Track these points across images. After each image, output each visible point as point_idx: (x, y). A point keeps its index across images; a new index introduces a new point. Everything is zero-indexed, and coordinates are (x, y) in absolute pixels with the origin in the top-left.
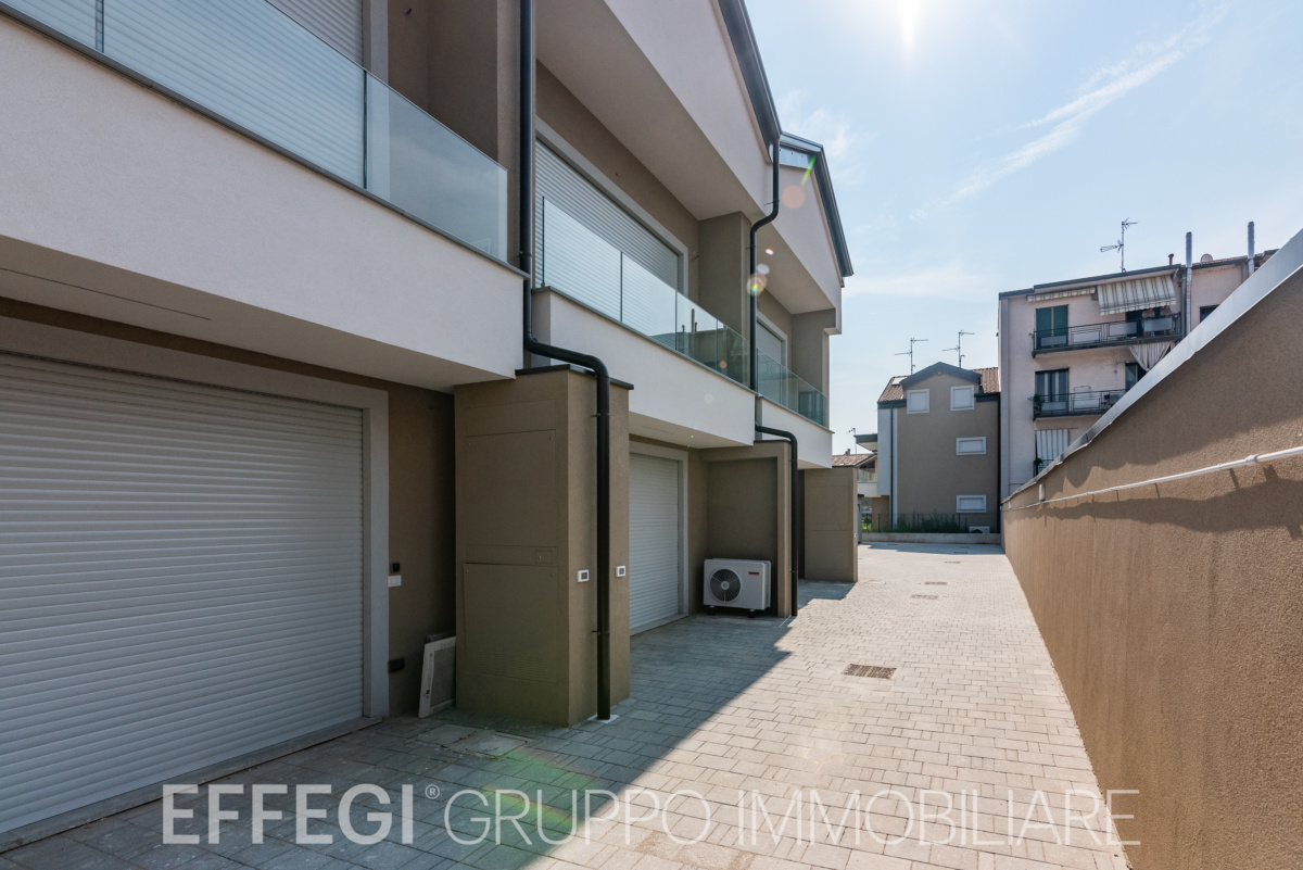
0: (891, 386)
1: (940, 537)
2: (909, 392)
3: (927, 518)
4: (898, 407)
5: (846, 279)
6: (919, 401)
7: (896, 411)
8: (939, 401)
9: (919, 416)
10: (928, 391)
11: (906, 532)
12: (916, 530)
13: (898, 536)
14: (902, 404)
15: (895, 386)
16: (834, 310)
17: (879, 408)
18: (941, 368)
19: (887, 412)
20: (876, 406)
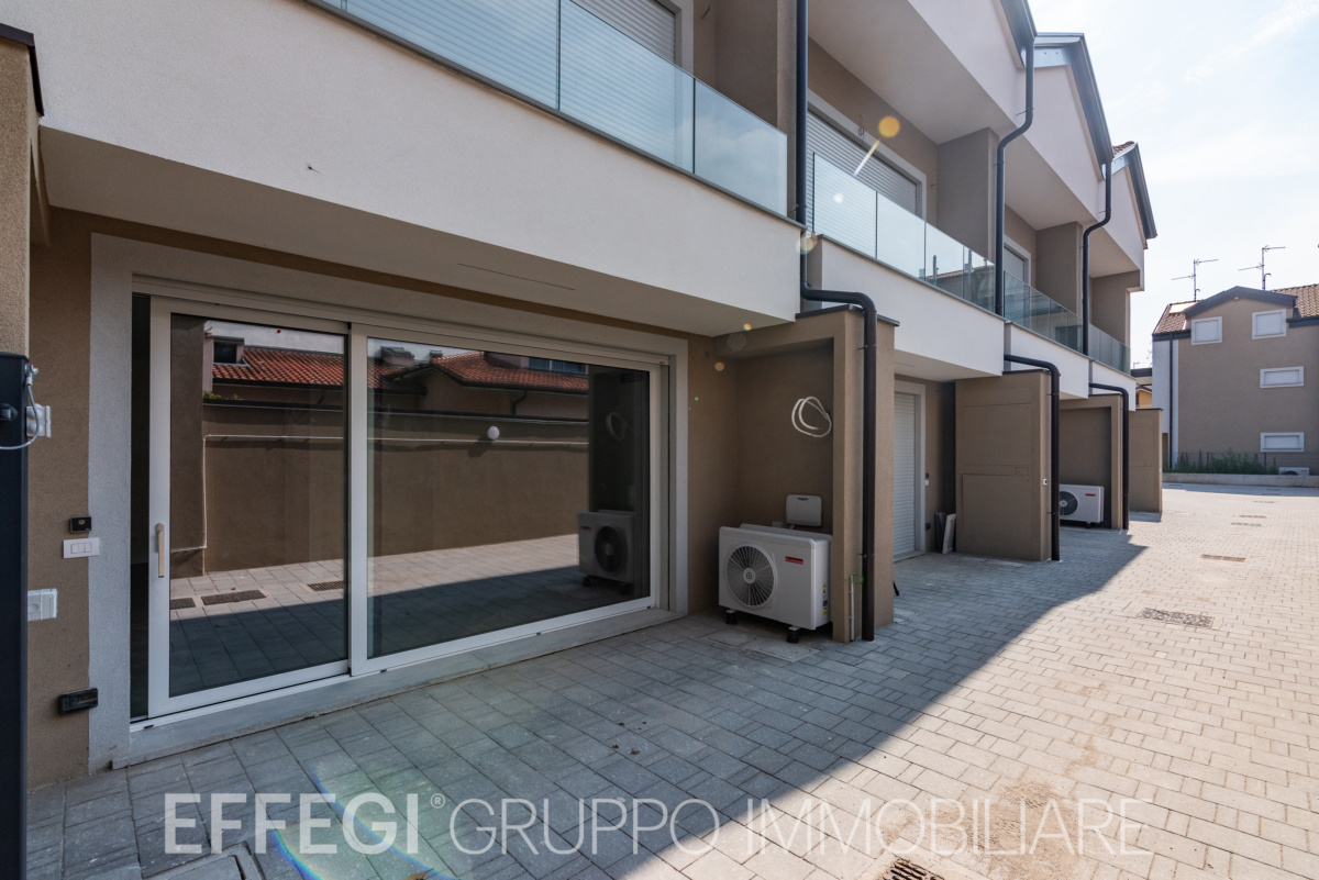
0: (1168, 315)
1: (1239, 478)
2: (1193, 321)
3: (1220, 458)
4: (1179, 338)
5: (1149, 241)
6: (1208, 330)
7: (1176, 343)
8: (1236, 332)
9: (1209, 347)
10: (1220, 319)
11: (1190, 472)
12: (1201, 470)
13: (1181, 477)
14: (1187, 334)
15: (1174, 314)
16: (1139, 271)
17: (1154, 340)
18: (1238, 294)
19: (1165, 344)
20: (1151, 338)
